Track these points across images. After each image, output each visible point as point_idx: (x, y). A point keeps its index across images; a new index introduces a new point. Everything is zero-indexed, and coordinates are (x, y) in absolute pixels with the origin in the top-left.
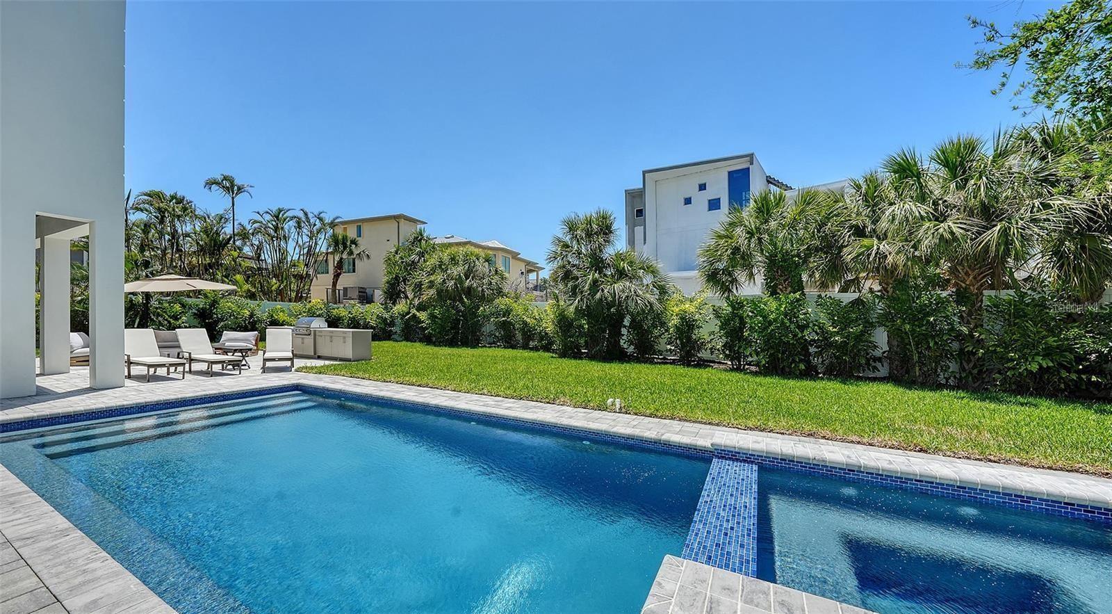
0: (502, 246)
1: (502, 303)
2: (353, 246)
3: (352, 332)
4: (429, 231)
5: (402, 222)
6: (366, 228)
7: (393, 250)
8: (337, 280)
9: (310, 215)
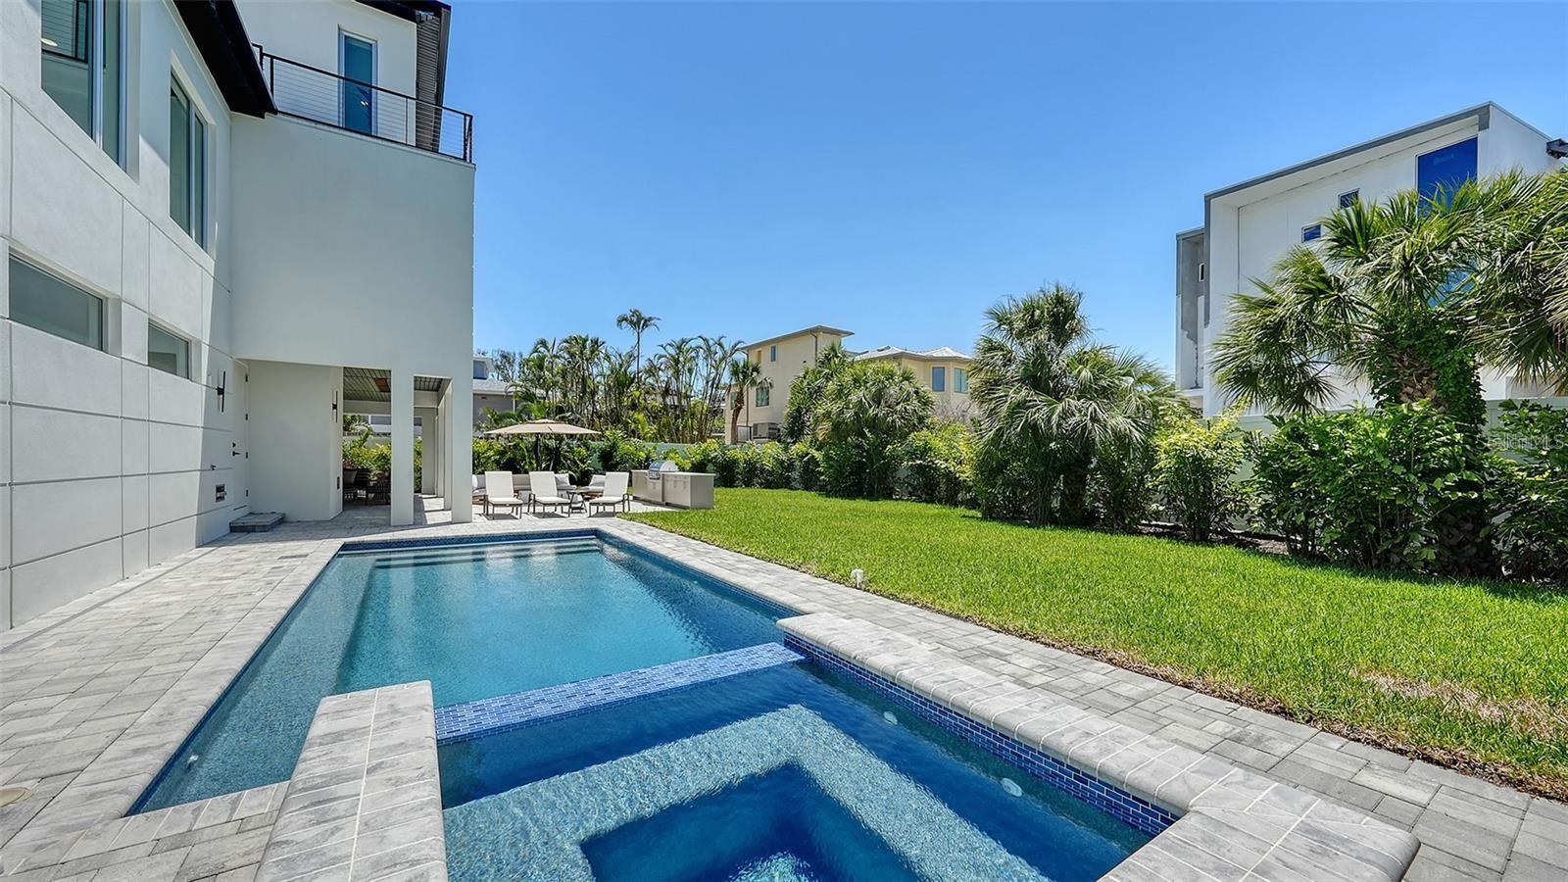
0: (954, 354)
1: (917, 438)
2: (755, 374)
3: (692, 476)
4: (847, 345)
5: (821, 336)
6: (781, 349)
7: (801, 375)
8: (737, 416)
9: (711, 342)
